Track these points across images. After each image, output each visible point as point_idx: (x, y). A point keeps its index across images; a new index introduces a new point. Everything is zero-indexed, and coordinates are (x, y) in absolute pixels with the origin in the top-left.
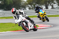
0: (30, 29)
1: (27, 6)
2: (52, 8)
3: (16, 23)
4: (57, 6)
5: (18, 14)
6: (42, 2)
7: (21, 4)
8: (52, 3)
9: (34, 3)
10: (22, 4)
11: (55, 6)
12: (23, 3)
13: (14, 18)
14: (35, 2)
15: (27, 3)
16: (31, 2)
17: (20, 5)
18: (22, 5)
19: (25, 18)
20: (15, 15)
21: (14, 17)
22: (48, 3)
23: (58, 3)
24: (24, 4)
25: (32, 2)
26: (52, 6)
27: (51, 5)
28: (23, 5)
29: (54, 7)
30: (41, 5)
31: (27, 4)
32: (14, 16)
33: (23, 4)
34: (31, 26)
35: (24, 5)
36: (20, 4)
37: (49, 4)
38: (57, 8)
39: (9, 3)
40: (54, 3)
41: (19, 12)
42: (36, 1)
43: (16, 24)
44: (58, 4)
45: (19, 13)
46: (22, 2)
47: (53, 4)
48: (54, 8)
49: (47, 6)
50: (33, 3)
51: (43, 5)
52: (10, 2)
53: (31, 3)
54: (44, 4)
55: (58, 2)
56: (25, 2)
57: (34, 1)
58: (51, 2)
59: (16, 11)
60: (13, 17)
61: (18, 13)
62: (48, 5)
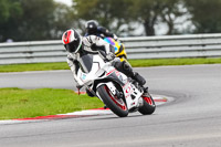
0: (129, 107)
1: (76, 24)
2: (169, 33)
3: (81, 83)
4: (189, 22)
5: (87, 52)
6: (130, 8)
7: (53, 18)
8: (168, 13)
9: (103, 15)
10: (56, 15)
11: (181, 24)
12: (60, 14)
13: (73, 68)
14: (104, 9)
15: (76, 13)
16: (90, 8)
17: (50, 22)
18: (57, 20)
19: (113, 68)
20: (76, 56)
21: (71, 63)
22: (152, 13)
23: (191, 12)
24: (66, 15)
25: (94, 10)
26: (171, 24)
27: (164, 20)
28: (60, 21)
29: (175, 27)
30: (127, 23)
31: (76, 18)
32: (71, 59)
33: (62, 17)
34: (132, 96)
35: (64, 21)
36: (49, 16)
37: (159, 18)
38: (189, 33)
39: (7, 14)
40: (178, 14)
41: (89, 45)
42: (109, 6)
43: (80, 87)
44: (190, 16)
45: (90, 50)
46: (57, 10)
47: (172, 16)
48: (176, 34)
49: (150, 25)
50: (98, 13)
51: (135, 19)
52: (13, 10)
53: (91, 12)
54: (140, 18)
55: (192, 9)
56: (67, 8)
57: (102, 6)
58: (167, 10)
59: (79, 40)
60: (68, 61)
61: (86, 49)
62: (155, 19)
